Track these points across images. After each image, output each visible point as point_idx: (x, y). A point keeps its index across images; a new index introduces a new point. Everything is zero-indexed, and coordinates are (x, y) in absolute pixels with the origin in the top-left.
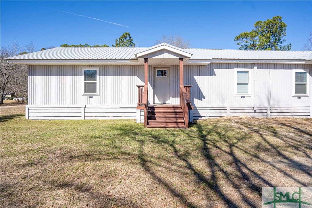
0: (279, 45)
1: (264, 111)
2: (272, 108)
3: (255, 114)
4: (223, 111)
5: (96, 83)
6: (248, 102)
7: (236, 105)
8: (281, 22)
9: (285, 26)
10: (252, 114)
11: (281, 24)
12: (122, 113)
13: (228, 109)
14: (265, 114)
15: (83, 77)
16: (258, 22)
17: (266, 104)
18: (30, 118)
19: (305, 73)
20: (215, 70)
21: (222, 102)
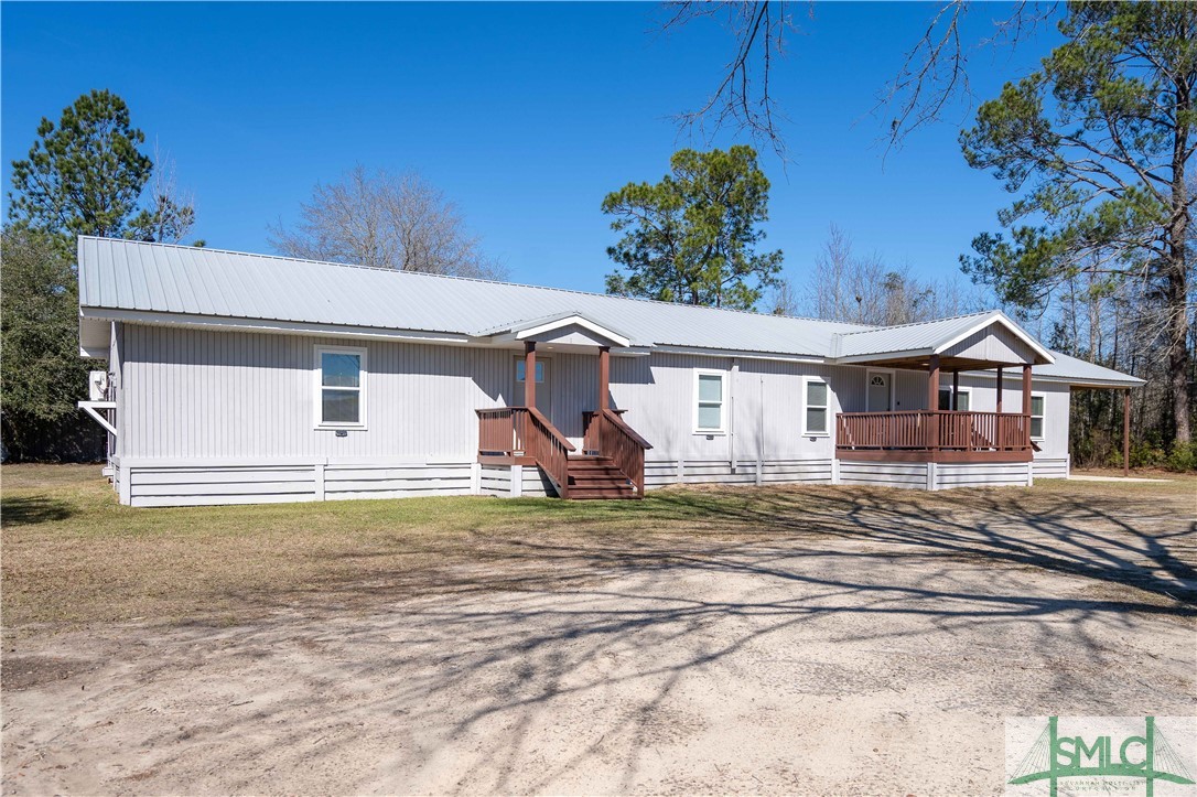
0: (746, 249)
1: (750, 470)
2: (766, 463)
3: (734, 478)
4: (668, 471)
5: (356, 393)
6: (720, 449)
7: (694, 455)
8: (756, 168)
9: (766, 186)
10: (728, 478)
11: (756, 178)
12: (430, 479)
13: (680, 465)
14: (752, 478)
15: (317, 374)
16: (686, 155)
17: (753, 455)
18: (137, 503)
19: (824, 384)
20: (652, 368)
21: (668, 450)
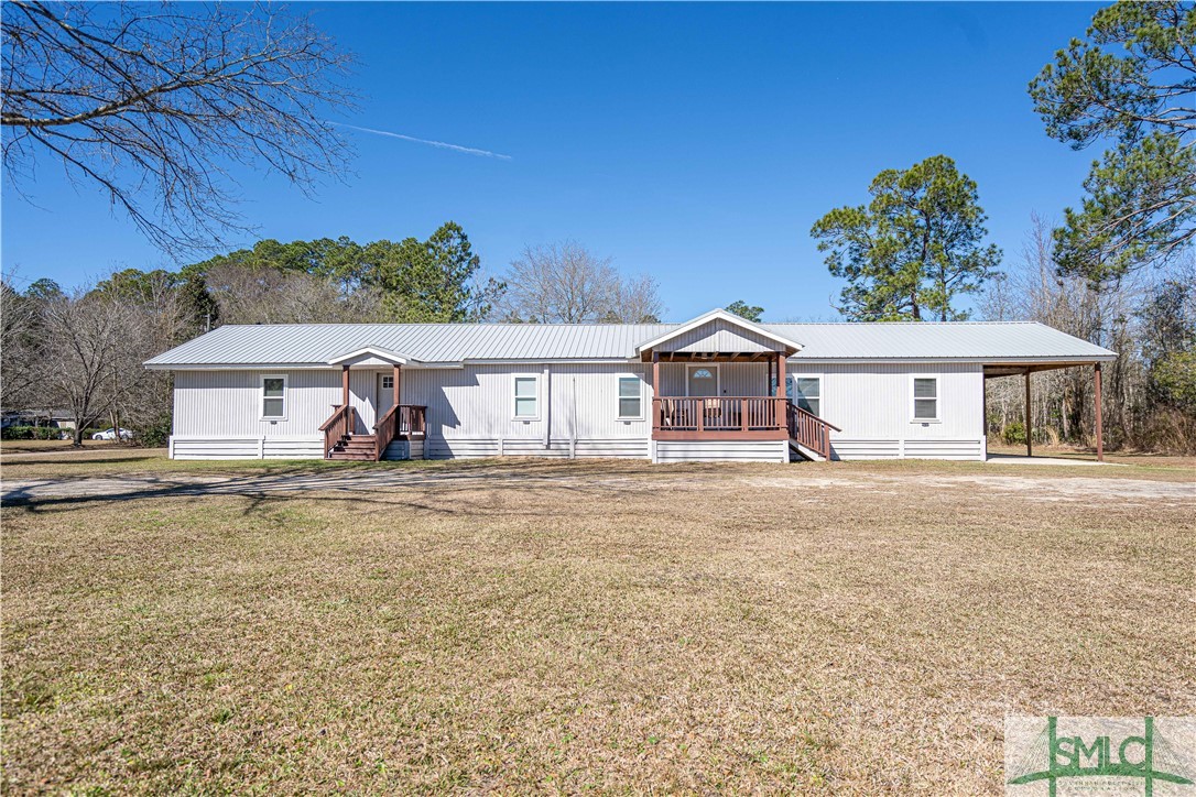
1: (564, 446)
2: (579, 442)
3: (548, 452)
4: (490, 447)
5: (282, 400)
6: (535, 431)
7: (512, 435)
10: (543, 453)
13: (500, 442)
14: (565, 452)
15: (262, 390)
17: (567, 435)
18: (176, 458)
19: (638, 380)
20: (477, 375)
21: (490, 432)
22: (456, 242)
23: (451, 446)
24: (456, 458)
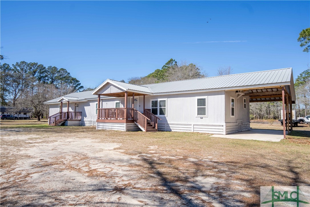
4: (91, 123)
19: (120, 103)
20: (90, 103)
21: (91, 119)
22: (174, 63)
23: (85, 123)
24: (86, 126)
